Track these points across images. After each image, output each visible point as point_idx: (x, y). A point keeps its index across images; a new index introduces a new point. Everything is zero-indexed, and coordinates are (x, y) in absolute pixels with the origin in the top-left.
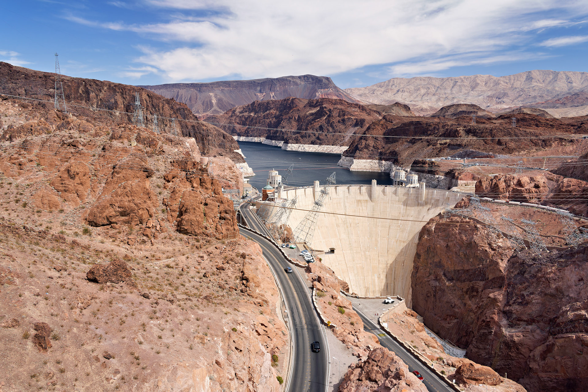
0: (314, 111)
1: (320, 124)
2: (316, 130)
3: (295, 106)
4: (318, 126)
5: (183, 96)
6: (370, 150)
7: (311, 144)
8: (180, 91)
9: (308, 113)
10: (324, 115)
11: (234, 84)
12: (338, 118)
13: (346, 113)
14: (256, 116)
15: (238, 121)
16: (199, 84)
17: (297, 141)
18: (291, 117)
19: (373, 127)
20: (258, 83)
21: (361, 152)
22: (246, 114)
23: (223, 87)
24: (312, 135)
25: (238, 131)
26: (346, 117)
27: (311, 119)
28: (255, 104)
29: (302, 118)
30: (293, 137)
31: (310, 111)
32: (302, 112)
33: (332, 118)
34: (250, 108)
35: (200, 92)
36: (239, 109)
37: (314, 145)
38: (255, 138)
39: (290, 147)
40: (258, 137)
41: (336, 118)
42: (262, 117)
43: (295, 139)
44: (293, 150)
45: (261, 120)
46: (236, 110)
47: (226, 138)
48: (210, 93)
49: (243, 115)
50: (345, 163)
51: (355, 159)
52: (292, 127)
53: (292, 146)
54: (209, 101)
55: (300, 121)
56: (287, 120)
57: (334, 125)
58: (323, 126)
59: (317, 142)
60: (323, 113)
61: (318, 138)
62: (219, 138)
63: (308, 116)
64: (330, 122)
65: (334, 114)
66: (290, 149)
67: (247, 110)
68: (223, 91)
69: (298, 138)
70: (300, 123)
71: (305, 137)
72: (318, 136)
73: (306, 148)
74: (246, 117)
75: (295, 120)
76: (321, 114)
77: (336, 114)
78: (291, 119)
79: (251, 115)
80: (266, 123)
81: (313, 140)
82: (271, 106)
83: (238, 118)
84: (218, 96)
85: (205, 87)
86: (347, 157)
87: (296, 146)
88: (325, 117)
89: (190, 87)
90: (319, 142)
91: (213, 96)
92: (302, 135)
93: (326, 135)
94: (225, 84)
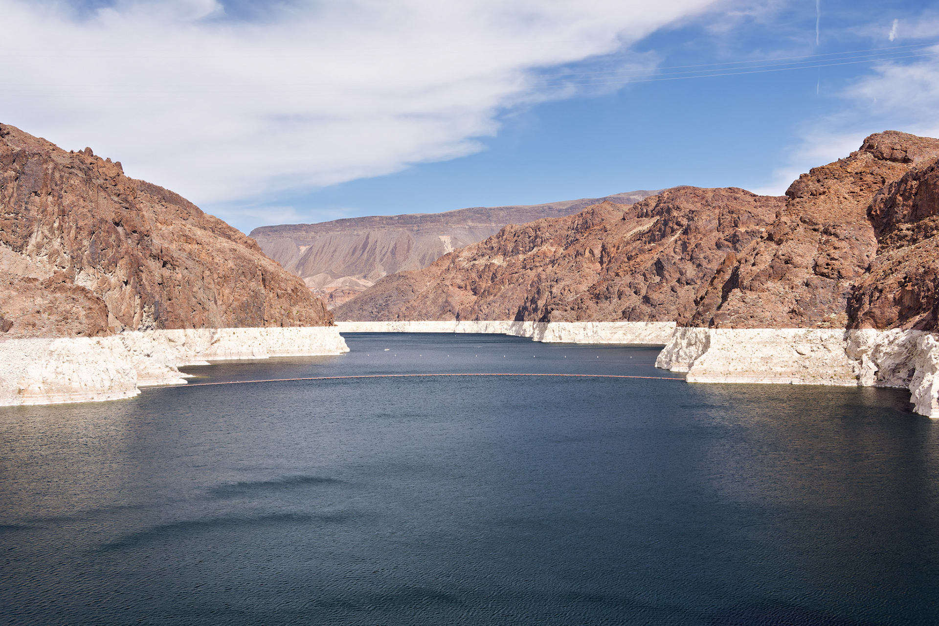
0: (647, 225)
1: (656, 257)
2: (644, 275)
3: (597, 220)
4: (649, 264)
5: (378, 244)
6: (798, 281)
7: (621, 319)
8: (372, 233)
9: (628, 235)
10: (673, 231)
11: (502, 214)
12: (715, 233)
13: (744, 218)
14: (505, 264)
15: (459, 281)
16: (417, 218)
17: (579, 312)
18: (581, 250)
19: (813, 186)
20: (560, 211)
21: (750, 296)
22: (481, 262)
23: (473, 220)
24: (627, 290)
25: (457, 308)
26: (742, 229)
27: (635, 248)
28: (506, 233)
29: (613, 249)
30: (569, 300)
31: (635, 227)
32: (614, 233)
33: (695, 234)
34: (494, 245)
35: (417, 234)
36: (468, 252)
37: (630, 322)
38: (494, 322)
39: (553, 331)
40: (503, 320)
41: (709, 235)
42: (519, 264)
43: (574, 305)
44: (563, 341)
45: (516, 273)
46: (460, 255)
47: (273, 287)
48: (440, 237)
49: (474, 264)
50: (681, 353)
51: (718, 330)
52: (582, 280)
53: (560, 330)
54: (436, 253)
55: (605, 259)
56: (568, 261)
57: (702, 256)
58: (664, 261)
59: (641, 313)
60: (671, 225)
61: (646, 300)
62: (241, 283)
63: (628, 243)
64: (687, 247)
65: (703, 221)
66: (554, 337)
67: (484, 251)
68: (473, 230)
69: (584, 303)
70: (605, 265)
71: (606, 298)
72: (647, 293)
73: (603, 332)
74: (481, 270)
75: (593, 259)
76: (663, 229)
77: (710, 221)
78: (580, 255)
79: (494, 264)
80: (526, 280)
81: (629, 308)
82: (543, 235)
83: (463, 274)
84: (460, 242)
85: (431, 222)
86: (691, 326)
87: (572, 329)
88: (676, 236)
89: (396, 225)
90: (649, 310)
91: (447, 243)
92: (596, 294)
93: (673, 289)
94: (478, 214)
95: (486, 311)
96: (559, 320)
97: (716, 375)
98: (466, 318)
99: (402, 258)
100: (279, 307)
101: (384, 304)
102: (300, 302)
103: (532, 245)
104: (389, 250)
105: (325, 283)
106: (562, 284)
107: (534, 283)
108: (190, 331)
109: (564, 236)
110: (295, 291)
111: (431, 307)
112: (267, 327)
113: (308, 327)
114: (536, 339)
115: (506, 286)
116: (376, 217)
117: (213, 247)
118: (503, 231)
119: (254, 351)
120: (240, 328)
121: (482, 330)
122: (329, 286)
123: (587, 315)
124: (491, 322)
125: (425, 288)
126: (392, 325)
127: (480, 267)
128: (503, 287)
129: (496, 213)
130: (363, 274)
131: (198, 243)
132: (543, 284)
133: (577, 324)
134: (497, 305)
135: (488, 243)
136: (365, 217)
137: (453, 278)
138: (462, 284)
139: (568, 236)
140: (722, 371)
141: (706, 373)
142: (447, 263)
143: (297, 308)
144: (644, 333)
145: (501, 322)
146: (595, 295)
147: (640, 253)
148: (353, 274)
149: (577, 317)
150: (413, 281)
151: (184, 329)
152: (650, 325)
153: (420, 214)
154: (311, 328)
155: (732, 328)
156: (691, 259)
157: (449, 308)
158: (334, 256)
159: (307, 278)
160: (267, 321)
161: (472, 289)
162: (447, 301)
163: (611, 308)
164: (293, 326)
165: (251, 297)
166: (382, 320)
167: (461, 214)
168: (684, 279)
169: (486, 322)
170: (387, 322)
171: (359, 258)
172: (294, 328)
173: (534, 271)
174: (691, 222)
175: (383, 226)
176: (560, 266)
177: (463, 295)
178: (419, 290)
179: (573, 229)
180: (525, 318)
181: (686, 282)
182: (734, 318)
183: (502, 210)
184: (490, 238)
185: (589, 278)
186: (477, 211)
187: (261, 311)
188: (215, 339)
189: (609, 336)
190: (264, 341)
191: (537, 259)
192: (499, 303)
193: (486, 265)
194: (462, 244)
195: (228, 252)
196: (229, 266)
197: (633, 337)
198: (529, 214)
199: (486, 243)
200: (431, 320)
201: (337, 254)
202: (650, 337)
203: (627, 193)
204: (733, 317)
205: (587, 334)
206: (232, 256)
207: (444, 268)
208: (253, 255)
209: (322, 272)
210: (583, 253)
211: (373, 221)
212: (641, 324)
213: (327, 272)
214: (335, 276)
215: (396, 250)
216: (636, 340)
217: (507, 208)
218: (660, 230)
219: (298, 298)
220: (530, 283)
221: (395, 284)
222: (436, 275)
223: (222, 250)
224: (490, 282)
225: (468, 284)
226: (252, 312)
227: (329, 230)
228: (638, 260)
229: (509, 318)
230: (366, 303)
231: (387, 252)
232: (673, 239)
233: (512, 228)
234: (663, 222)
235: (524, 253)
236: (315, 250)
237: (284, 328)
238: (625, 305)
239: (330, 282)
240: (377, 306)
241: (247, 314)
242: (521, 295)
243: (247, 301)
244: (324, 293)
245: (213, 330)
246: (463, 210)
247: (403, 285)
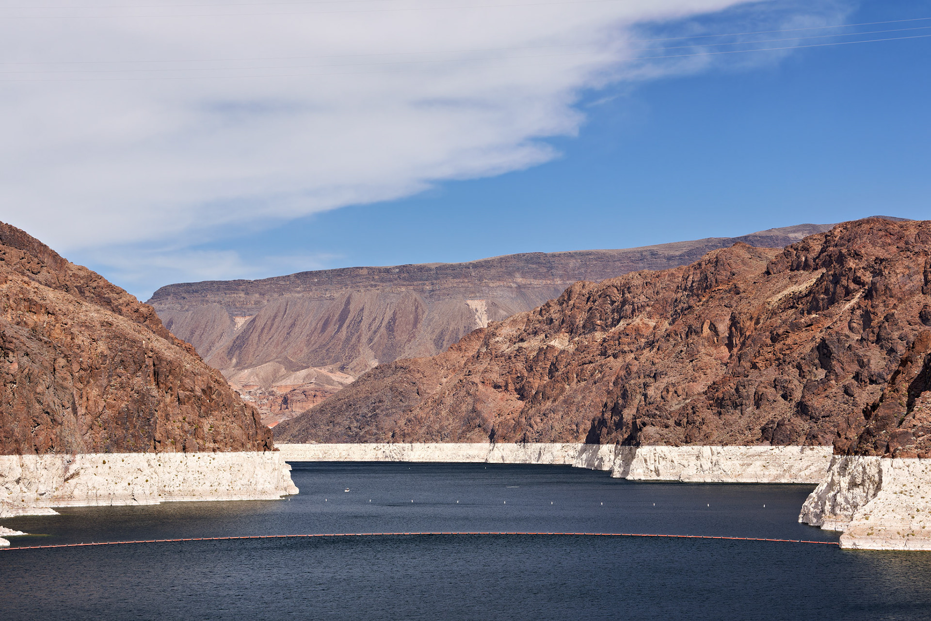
0: (806, 282)
1: (819, 336)
2: (799, 367)
3: (724, 275)
4: (807, 349)
5: (366, 313)
7: (760, 441)
8: (356, 296)
9: (775, 300)
10: (848, 293)
11: (572, 263)
12: (919, 297)
14: (571, 348)
15: (495, 377)
16: (430, 270)
18: (696, 325)
20: (670, 258)
22: (533, 344)
23: (524, 275)
24: (770, 392)
25: (493, 421)
27: (784, 322)
28: (575, 296)
29: (748, 323)
30: (673, 409)
31: (786, 287)
32: (752, 296)
33: (884, 298)
34: (554, 316)
35: (431, 296)
36: (511, 327)
37: (774, 447)
38: (552, 445)
39: (646, 461)
40: (568, 442)
41: (908, 299)
42: (595, 349)
43: (681, 418)
44: (662, 478)
45: (590, 362)
46: (498, 332)
47: (171, 385)
48: (469, 302)
49: (520, 348)
50: (840, 499)
51: (895, 460)
52: (697, 375)
53: (657, 459)
54: (462, 329)
55: (736, 341)
56: (674, 342)
57: (896, 335)
58: (833, 343)
59: (794, 431)
60: (844, 282)
61: (802, 409)
62: (119, 380)
63: (774, 313)
64: (871, 320)
65: (899, 276)
66: (646, 471)
67: (538, 325)
68: (523, 290)
69: (697, 413)
70: (735, 350)
71: (735, 406)
72: (803, 397)
73: (729, 463)
74: (532, 357)
75: (715, 339)
76: (832, 290)
77: (909, 276)
78: (693, 333)
79: (553, 347)
80: (607, 374)
81: (773, 422)
82: (636, 299)
83: (501, 364)
84: (501, 311)
85: (454, 278)
86: (856, 453)
87: (677, 457)
88: (853, 302)
89: (396, 282)
90: (807, 426)
91: (479, 312)
92: (718, 398)
93: (847, 391)
94: (533, 263)
95: (539, 426)
96: (655, 443)
97: (889, 536)
98: (506, 439)
99: (405, 337)
100: (181, 418)
101: (370, 414)
102: (215, 410)
103: (616, 316)
104: (384, 324)
105: (275, 377)
106: (663, 382)
107: (620, 380)
108: (30, 459)
109: (669, 300)
110: (208, 392)
111: (448, 420)
112: (161, 452)
113: (227, 453)
114: (617, 475)
115: (574, 385)
116: (362, 268)
117: (73, 319)
118: (569, 292)
119: (135, 492)
120: (115, 454)
121: (533, 458)
122: (283, 383)
123: (702, 434)
124: (548, 445)
125: (439, 388)
126: (383, 450)
127: (530, 352)
128: (567, 387)
129: (563, 262)
130: (339, 364)
131: (49, 313)
132: (632, 382)
133: (685, 448)
134: (558, 416)
135: (544, 312)
136: (344, 269)
137: (486, 371)
138: (500, 381)
139: (676, 300)
140: (900, 530)
141: (872, 534)
142: (476, 346)
143: (211, 420)
144: (798, 465)
145: (564, 445)
146: (716, 401)
147: (793, 330)
148: (323, 364)
149: (686, 437)
150: (418, 375)
151: (20, 454)
152: (808, 451)
153: (437, 264)
154: (234, 454)
155: (919, 457)
156: (878, 340)
157: (478, 421)
158: (292, 334)
159: (246, 371)
160: (159, 442)
161: (516, 390)
162: (474, 410)
163: (743, 422)
164: (203, 450)
165: (135, 401)
166: (366, 442)
167: (504, 264)
168: (866, 373)
169: (539, 445)
170: (374, 445)
171: (333, 337)
172: (204, 453)
173: (620, 359)
174: (878, 278)
175: (372, 283)
176: (660, 352)
177: (502, 399)
178: (428, 391)
179: (685, 289)
180: (601, 440)
181: (870, 379)
182: (923, 440)
183: (572, 256)
184: (548, 305)
185: (709, 371)
186: (531, 258)
187: (150, 425)
188: (71, 472)
189: (739, 468)
190: (154, 476)
191: (625, 340)
192: (561, 413)
193: (541, 350)
194: (505, 313)
195: (98, 326)
196: (99, 350)
197: (780, 471)
198: (618, 264)
199: (540, 313)
200: (448, 442)
201: (297, 329)
202: (807, 472)
203: (784, 229)
204: (921, 439)
205: (701, 466)
206: (104, 334)
207: (471, 354)
208: (139, 332)
209: (269, 361)
210: (699, 330)
211: (357, 275)
212: (794, 450)
213: (280, 360)
214: (293, 367)
215: (394, 323)
216: (783, 476)
217: (581, 254)
218: (826, 292)
219: (212, 404)
220: (613, 379)
221: (388, 381)
222: (457, 365)
223: (88, 324)
224: (546, 378)
225: (510, 381)
226: (135, 427)
227: (284, 290)
228: (789, 341)
229: (577, 439)
230: (340, 412)
231: (379, 327)
232: (848, 306)
233: (584, 286)
234: (831, 278)
235: (603, 329)
236: (260, 323)
237: (188, 454)
238: (767, 418)
239: (284, 377)
240: (359, 417)
241: (127, 429)
242: (598, 399)
243: (128, 408)
244: (273, 395)
245: (68, 457)
246: (508, 257)
247: (402, 382)
